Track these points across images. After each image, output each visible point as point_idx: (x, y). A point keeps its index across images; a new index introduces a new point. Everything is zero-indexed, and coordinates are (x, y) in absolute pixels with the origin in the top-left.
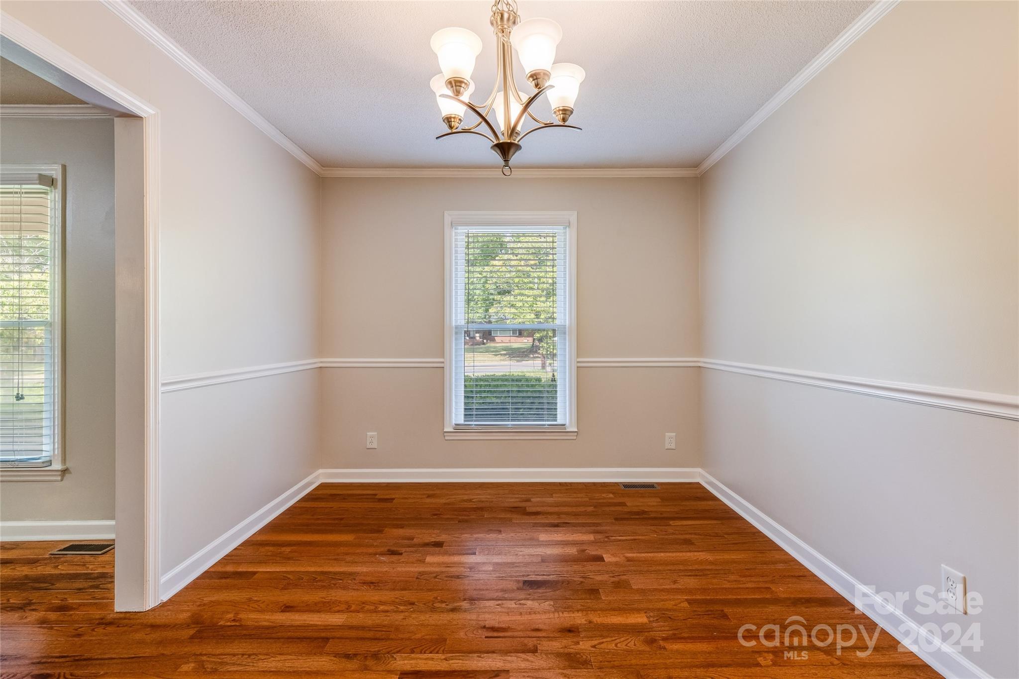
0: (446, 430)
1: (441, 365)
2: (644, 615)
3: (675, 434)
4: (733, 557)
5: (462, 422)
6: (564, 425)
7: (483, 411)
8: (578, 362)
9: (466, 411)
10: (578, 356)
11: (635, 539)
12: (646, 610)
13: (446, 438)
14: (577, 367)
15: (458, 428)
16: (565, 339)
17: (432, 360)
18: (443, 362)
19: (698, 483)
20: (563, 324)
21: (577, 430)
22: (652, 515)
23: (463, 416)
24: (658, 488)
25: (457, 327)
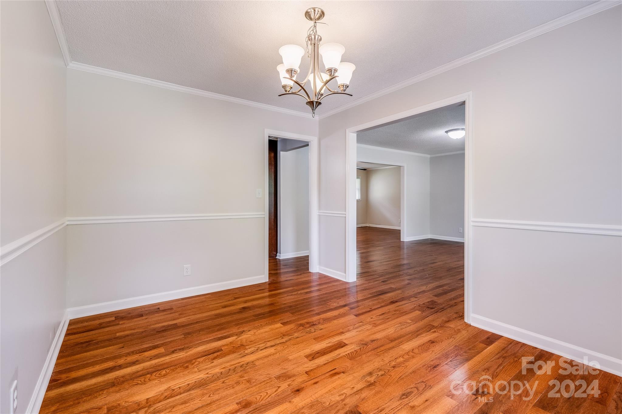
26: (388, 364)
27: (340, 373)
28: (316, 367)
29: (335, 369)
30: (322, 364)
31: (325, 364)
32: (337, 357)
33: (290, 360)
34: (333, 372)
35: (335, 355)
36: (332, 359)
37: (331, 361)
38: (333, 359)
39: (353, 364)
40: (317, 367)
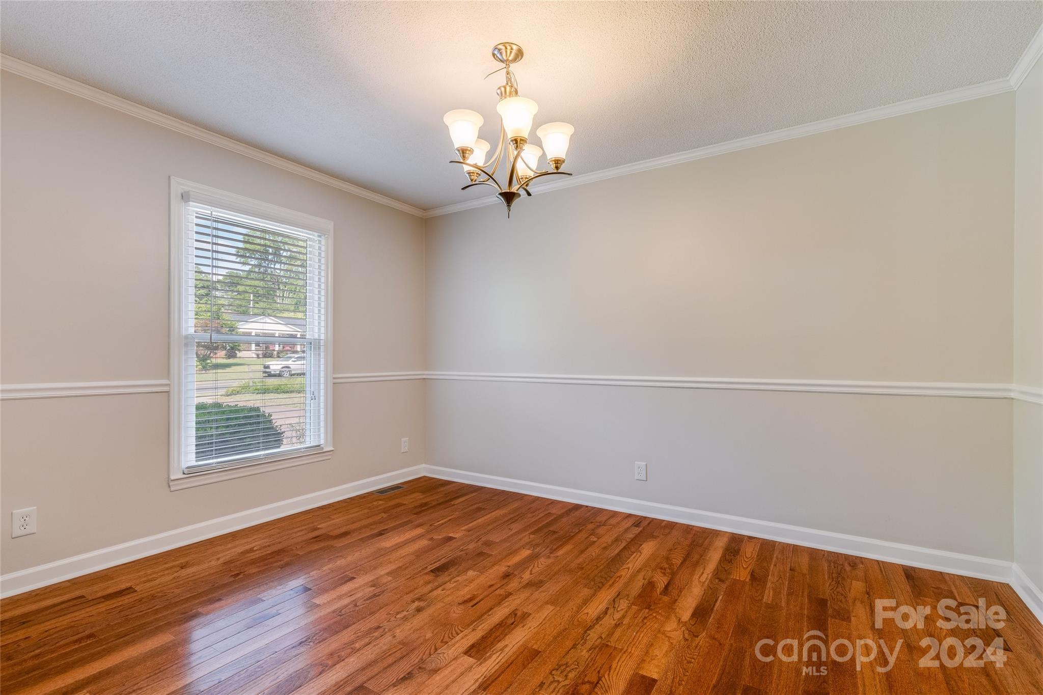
0: (172, 477)
1: (166, 389)
2: (524, 550)
3: (408, 438)
4: (514, 507)
5: (194, 463)
6: (319, 446)
7: (225, 444)
8: (334, 378)
9: (199, 447)
10: (334, 373)
11: (450, 520)
12: (523, 547)
13: (172, 489)
14: (334, 383)
15: (191, 472)
16: (319, 355)
17: (155, 382)
18: (169, 385)
19: (425, 477)
20: (316, 336)
21: (333, 449)
22: (434, 503)
23: (194, 455)
24: (405, 486)
25: (186, 337)
26: (387, 630)
27: (463, 603)
28: (503, 602)
29: (472, 606)
30: (495, 609)
31: (491, 609)
32: (475, 623)
33: (547, 603)
34: (475, 602)
35: (480, 628)
36: (483, 618)
37: (483, 615)
38: (483, 620)
39: (446, 618)
40: (500, 603)
